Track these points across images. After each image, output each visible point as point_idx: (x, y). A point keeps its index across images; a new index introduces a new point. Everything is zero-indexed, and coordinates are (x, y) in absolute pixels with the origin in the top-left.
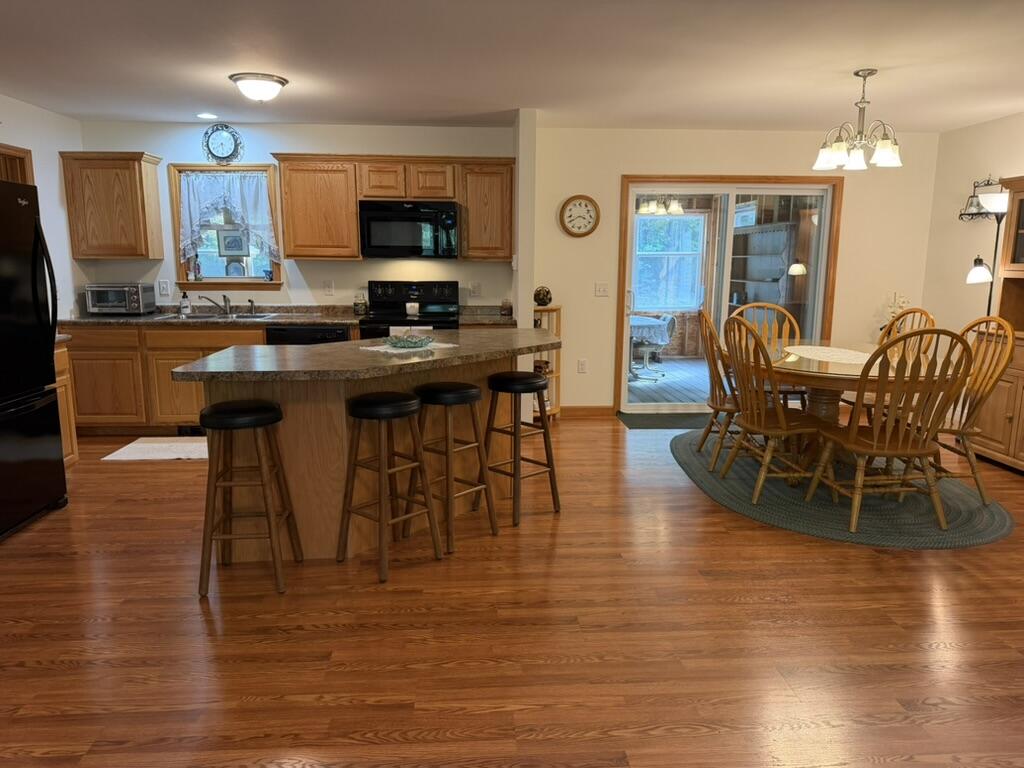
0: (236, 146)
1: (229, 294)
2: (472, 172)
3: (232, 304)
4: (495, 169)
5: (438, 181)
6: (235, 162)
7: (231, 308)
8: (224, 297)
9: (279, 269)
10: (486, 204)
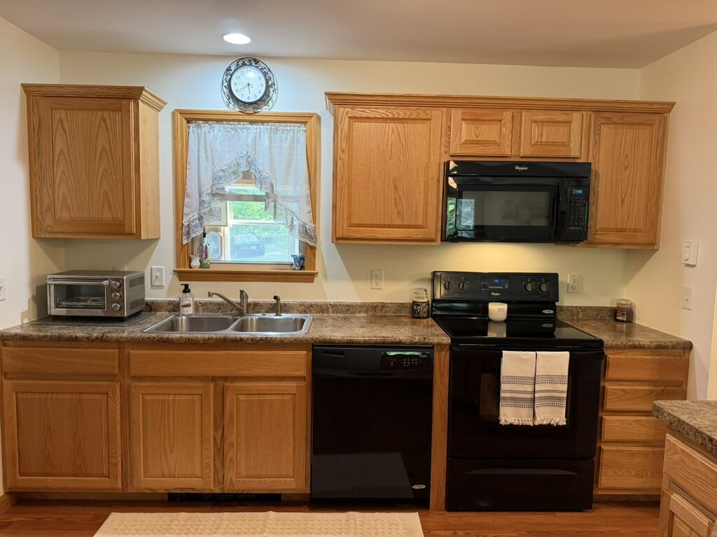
0: (268, 87)
1: (247, 286)
2: (609, 122)
3: (250, 300)
4: (643, 118)
5: (558, 134)
6: (264, 110)
7: (249, 305)
8: (242, 292)
9: (315, 255)
10: (626, 168)
